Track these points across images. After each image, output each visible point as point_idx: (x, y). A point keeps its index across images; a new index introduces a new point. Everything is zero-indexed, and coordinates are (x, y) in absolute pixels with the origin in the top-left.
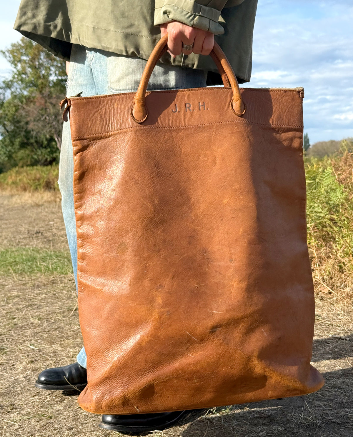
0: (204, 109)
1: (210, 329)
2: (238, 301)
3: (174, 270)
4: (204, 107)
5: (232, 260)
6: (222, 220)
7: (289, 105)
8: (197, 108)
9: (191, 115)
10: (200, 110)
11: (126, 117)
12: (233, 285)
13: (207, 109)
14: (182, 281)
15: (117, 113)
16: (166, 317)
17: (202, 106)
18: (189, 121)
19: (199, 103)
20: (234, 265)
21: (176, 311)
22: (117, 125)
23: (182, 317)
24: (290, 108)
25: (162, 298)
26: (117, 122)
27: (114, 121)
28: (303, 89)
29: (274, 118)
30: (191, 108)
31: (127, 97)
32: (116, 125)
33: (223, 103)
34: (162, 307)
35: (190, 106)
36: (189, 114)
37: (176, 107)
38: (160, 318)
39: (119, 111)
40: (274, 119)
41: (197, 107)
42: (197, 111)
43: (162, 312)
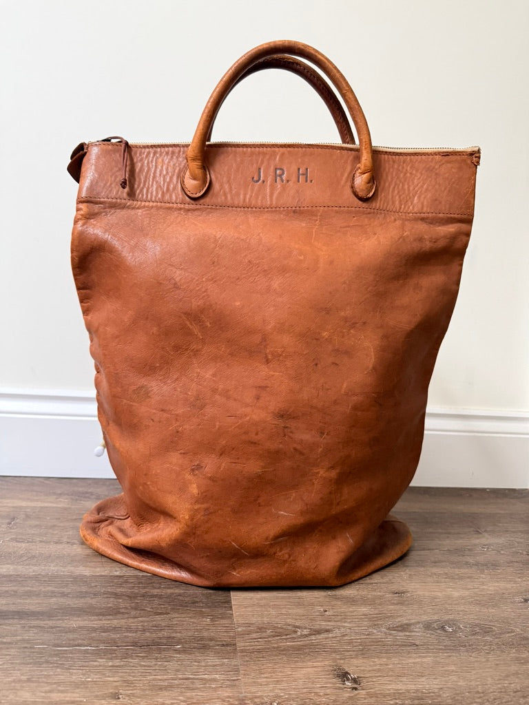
0: (306, 181)
1: (272, 540)
2: (322, 498)
3: (224, 442)
4: (307, 177)
5: (324, 434)
6: (316, 365)
7: (452, 179)
8: (294, 178)
9: (284, 188)
10: (298, 181)
11: (175, 183)
12: (318, 473)
13: (311, 181)
14: (236, 461)
15: (160, 175)
16: (202, 518)
17: (303, 174)
18: (277, 199)
19: (299, 169)
20: (325, 441)
21: (220, 509)
22: (157, 193)
23: (228, 520)
24: (454, 183)
25: (198, 487)
26: (157, 189)
27: (152, 185)
28: (479, 150)
29: (425, 201)
30: (284, 177)
31: (180, 151)
32: (154, 193)
33: (339, 174)
34: (197, 502)
35: (283, 173)
36: (279, 186)
37: (260, 172)
38: (192, 520)
39: (165, 173)
40: (425, 203)
41: (294, 176)
42: (294, 182)
43: (196, 510)
